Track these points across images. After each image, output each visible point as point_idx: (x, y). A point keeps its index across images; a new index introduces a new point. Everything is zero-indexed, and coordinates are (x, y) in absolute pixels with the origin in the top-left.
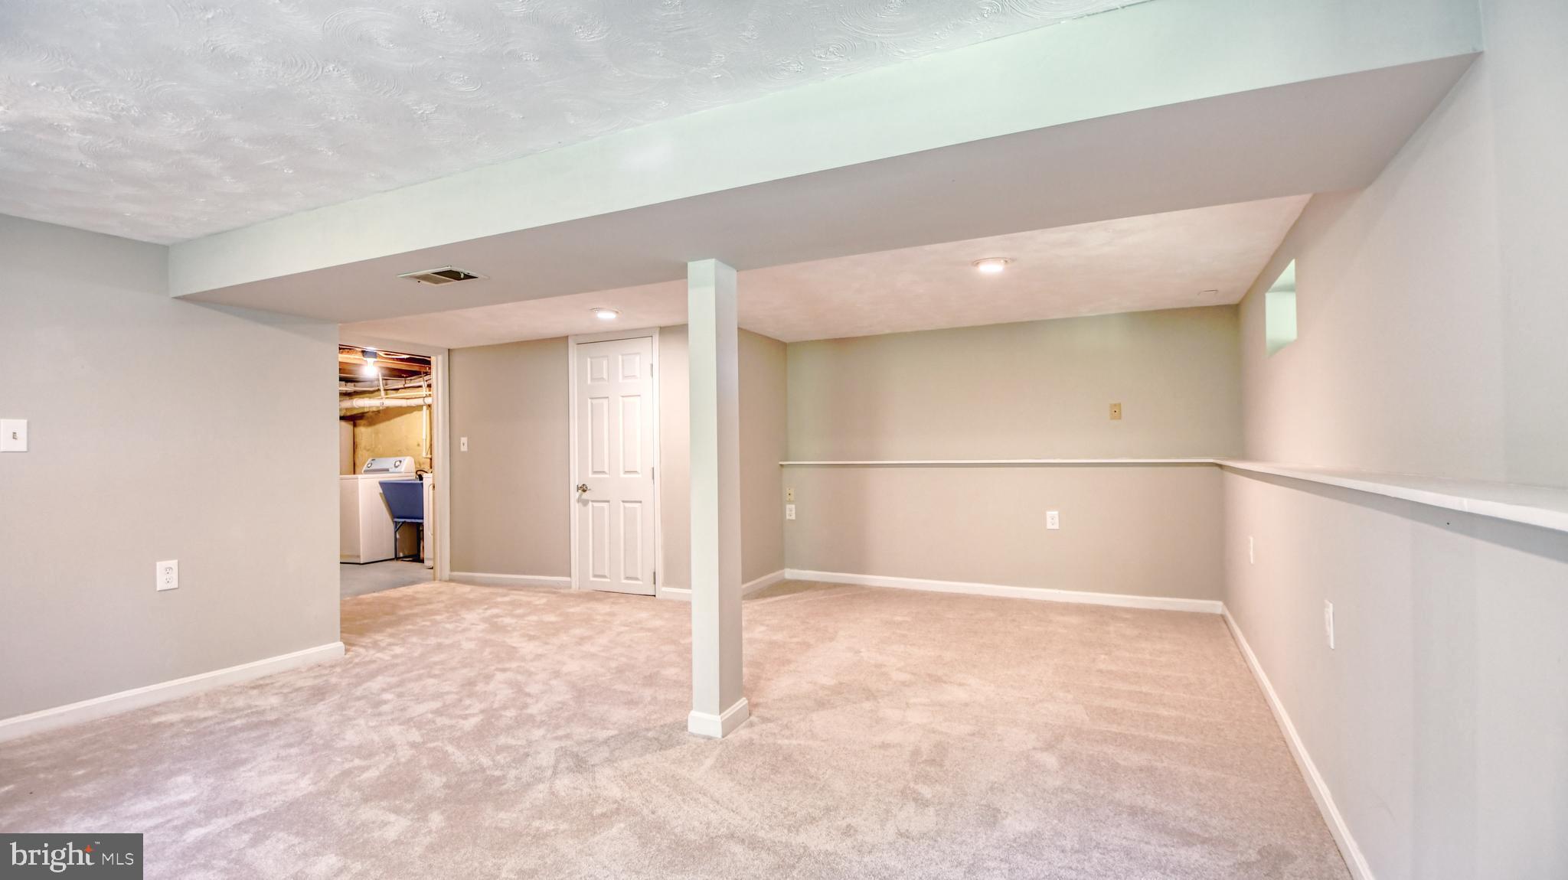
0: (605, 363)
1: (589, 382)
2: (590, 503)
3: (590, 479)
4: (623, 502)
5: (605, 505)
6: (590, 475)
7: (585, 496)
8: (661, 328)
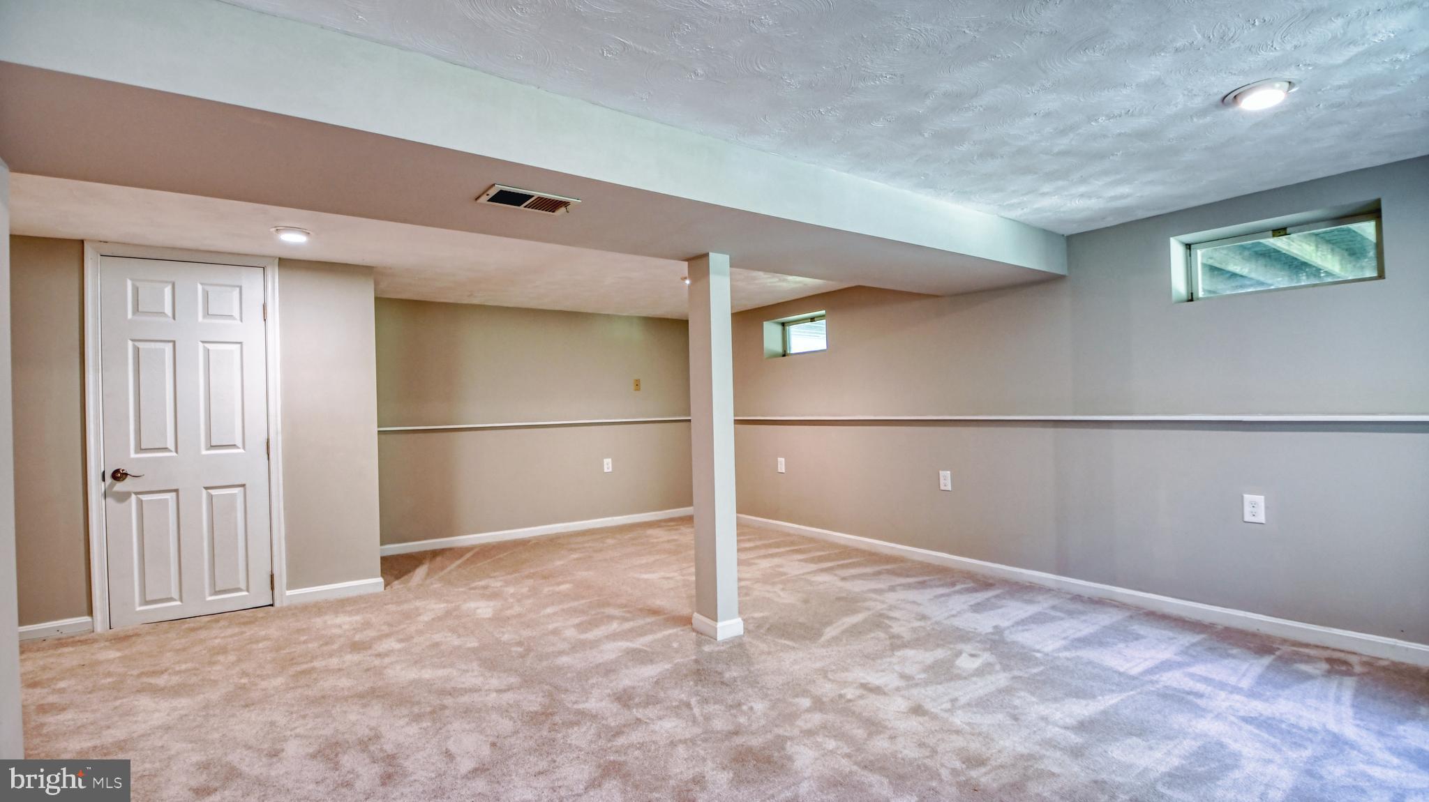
0: (168, 291)
1: (130, 316)
2: (133, 496)
3: (131, 459)
4: (206, 488)
5: (170, 497)
6: (133, 455)
7: (120, 487)
8: (280, 259)
